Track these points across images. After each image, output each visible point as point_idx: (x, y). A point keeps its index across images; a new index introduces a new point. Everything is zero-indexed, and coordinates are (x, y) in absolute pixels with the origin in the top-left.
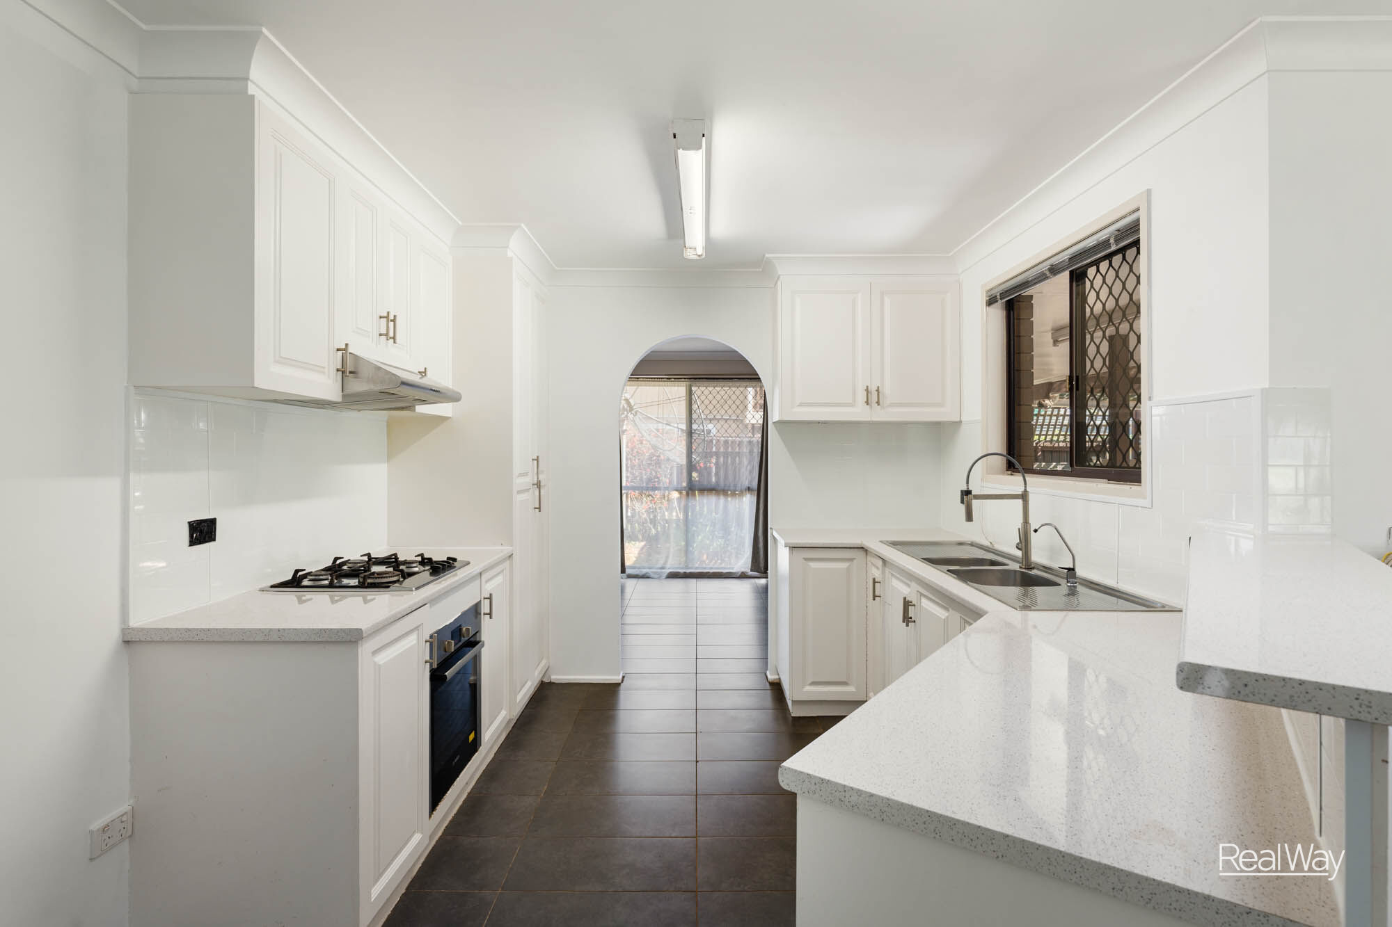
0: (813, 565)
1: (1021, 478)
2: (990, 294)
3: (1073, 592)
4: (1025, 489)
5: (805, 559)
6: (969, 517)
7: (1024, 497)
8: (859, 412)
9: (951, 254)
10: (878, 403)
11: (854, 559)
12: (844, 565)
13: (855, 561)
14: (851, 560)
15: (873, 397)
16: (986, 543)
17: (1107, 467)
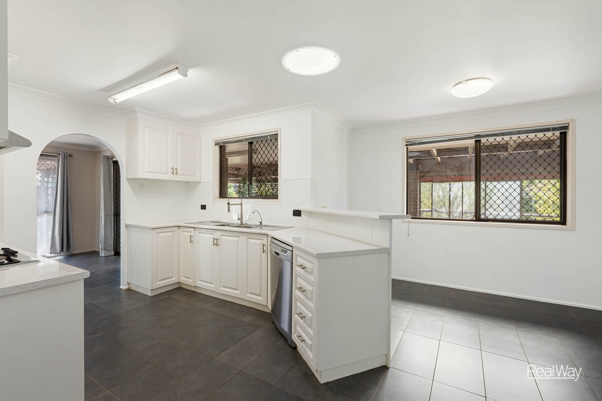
0: (160, 235)
1: (241, 199)
2: (216, 142)
3: (261, 228)
4: (242, 203)
5: (158, 233)
6: (229, 211)
7: (241, 204)
8: (169, 177)
9: (199, 125)
10: (176, 173)
11: (175, 231)
12: (171, 233)
13: (175, 232)
14: (174, 231)
15: (174, 171)
16: (217, 221)
17: (260, 195)
